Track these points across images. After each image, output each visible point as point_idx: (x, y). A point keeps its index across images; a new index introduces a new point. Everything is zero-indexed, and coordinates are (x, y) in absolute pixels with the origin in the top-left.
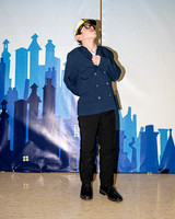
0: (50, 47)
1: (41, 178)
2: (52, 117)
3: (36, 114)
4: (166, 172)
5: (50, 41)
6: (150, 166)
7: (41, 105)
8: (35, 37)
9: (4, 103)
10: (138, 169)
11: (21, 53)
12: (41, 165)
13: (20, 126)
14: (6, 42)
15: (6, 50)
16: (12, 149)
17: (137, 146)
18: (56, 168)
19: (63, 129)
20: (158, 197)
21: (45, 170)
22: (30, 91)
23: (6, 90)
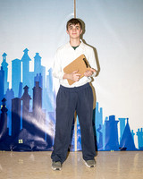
0: (38, 58)
1: (32, 155)
2: (39, 110)
3: (28, 108)
4: (124, 149)
5: (37, 54)
6: (113, 145)
7: (31, 101)
8: (26, 51)
9: (4, 100)
10: (104, 148)
11: (16, 63)
12: (32, 146)
13: (15, 117)
14: (5, 55)
15: (4, 60)
16: (10, 134)
17: (103, 131)
18: (43, 148)
19: (48, 119)
20: (119, 169)
21: (35, 149)
22: (23, 91)
23: (5, 91)
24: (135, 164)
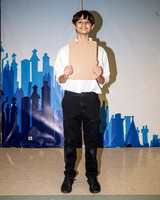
0: (46, 58)
1: (41, 152)
2: (48, 109)
3: (37, 107)
4: (129, 146)
5: (46, 54)
6: (119, 142)
7: (40, 100)
8: (35, 51)
9: (14, 99)
10: (110, 145)
11: (25, 63)
12: (41, 143)
13: (25, 116)
14: (14, 55)
15: (14, 61)
16: (20, 132)
17: (109, 128)
18: (52, 145)
19: (56, 117)
20: (124, 165)
21: (44, 146)
22: (32, 90)
23: (15, 90)
24: (140, 160)
